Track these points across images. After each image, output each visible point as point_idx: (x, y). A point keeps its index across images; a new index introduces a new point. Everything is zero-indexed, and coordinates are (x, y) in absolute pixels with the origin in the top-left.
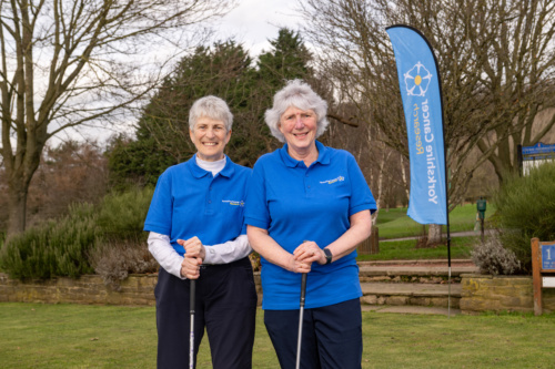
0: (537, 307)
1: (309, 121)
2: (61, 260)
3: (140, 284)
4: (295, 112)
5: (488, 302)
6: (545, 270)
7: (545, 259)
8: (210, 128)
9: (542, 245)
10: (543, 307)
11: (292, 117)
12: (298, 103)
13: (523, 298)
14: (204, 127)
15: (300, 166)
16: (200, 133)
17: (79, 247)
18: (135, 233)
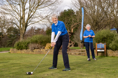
0: (96, 55)
7: (98, 47)
17: (27, 44)
18: (36, 42)
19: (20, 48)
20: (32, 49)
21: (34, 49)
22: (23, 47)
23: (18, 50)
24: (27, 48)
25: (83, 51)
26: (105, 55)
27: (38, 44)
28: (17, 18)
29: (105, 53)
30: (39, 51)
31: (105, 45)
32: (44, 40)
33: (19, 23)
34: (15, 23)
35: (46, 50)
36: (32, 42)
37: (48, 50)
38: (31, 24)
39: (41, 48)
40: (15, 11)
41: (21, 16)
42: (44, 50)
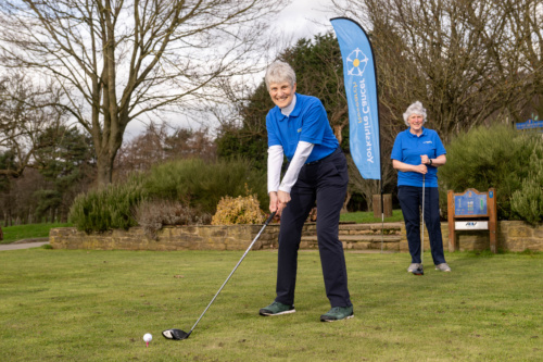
0: (450, 246)
2: (114, 215)
3: (171, 234)
6: (457, 216)
7: (457, 207)
9: (455, 195)
17: (128, 204)
18: (171, 194)
19: (94, 225)
20: (152, 229)
21: (161, 229)
22: (110, 218)
23: (86, 236)
24: (127, 222)
25: (388, 231)
26: (493, 247)
27: (182, 203)
28: (79, 86)
29: (493, 238)
30: (183, 237)
31: (492, 201)
32: (205, 185)
33: (90, 107)
34: (72, 108)
35: (217, 230)
36: (150, 194)
37: (226, 228)
38: (147, 109)
39: (194, 221)
40: (71, 52)
41: (99, 73)
42: (209, 231)
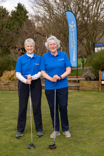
0: (100, 89)
1: (55, 46)
4: (52, 43)
5: (87, 88)
7: (102, 76)
8: (30, 47)
9: (102, 72)
10: (102, 89)
11: (51, 45)
12: (53, 41)
13: (96, 87)
14: (28, 46)
15: (53, 56)
16: (28, 48)
35: (5, 83)
